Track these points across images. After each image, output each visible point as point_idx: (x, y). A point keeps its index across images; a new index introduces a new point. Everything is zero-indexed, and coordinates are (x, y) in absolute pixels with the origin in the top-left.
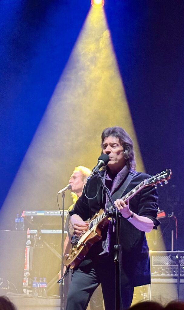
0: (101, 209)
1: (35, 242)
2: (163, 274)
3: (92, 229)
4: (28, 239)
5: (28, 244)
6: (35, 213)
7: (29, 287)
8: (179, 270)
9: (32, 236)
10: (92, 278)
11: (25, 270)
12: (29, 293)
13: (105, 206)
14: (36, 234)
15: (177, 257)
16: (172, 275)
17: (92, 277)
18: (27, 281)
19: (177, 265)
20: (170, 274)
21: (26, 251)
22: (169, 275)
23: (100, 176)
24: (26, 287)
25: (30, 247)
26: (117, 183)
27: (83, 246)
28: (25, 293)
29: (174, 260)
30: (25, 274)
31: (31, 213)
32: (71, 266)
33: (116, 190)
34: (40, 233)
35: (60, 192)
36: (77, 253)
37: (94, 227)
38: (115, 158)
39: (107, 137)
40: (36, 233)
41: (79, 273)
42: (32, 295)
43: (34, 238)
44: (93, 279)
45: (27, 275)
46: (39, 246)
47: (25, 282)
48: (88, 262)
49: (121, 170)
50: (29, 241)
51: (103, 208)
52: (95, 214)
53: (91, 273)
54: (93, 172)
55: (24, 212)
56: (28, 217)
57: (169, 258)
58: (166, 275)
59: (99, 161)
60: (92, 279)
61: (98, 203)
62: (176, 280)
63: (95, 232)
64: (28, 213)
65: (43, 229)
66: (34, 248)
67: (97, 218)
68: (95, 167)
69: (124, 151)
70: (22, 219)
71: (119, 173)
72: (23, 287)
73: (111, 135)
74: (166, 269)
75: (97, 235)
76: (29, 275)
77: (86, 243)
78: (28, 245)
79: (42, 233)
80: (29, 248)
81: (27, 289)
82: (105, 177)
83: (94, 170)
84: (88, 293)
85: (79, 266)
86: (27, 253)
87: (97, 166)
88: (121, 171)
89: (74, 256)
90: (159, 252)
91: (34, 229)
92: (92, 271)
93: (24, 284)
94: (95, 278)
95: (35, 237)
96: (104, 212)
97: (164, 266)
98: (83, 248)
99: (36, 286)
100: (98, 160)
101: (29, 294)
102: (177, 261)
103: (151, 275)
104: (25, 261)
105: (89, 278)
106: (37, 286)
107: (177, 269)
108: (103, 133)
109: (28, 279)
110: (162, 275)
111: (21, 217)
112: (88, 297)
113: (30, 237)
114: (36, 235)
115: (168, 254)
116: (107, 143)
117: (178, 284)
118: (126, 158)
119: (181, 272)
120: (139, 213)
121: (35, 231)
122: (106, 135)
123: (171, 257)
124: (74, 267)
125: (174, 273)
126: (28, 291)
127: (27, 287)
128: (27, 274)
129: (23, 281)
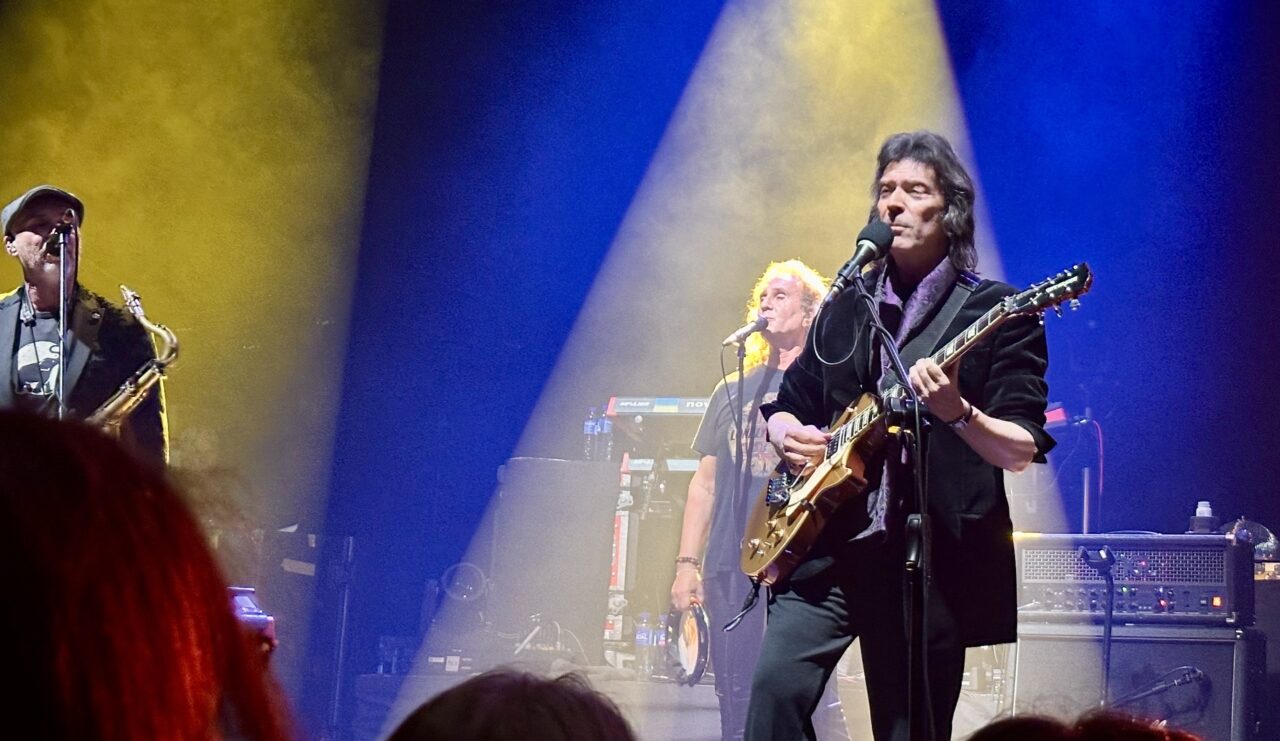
0: (865, 397)
1: (648, 497)
2: (1059, 609)
3: (835, 459)
4: (625, 488)
5: (624, 505)
6: (647, 404)
7: (625, 644)
8: (1109, 597)
9: (637, 481)
10: (832, 619)
11: (611, 588)
12: (625, 663)
13: (876, 386)
14: (651, 472)
15: (1103, 554)
16: (1087, 613)
17: (832, 615)
18: (619, 626)
19: (1104, 582)
20: (1081, 608)
21: (616, 526)
22: (1075, 612)
23: (864, 292)
24: (613, 643)
25: (629, 516)
26: (919, 312)
27: (807, 513)
28: (611, 662)
29: (1092, 565)
30: (611, 601)
31: (635, 404)
32: (766, 577)
33: (914, 333)
34: (663, 469)
35: (732, 338)
36: (787, 534)
37: (843, 452)
38: (915, 230)
39: (898, 160)
40: (650, 469)
41: (792, 602)
42: (633, 672)
43: (642, 484)
44: (836, 622)
45: (620, 605)
46: (658, 511)
47: (612, 629)
48: (818, 565)
49: (933, 269)
50: (626, 496)
51: (872, 390)
52: (844, 409)
53: (827, 604)
54: (842, 278)
55: (613, 400)
56: (625, 418)
57: (1079, 556)
58: (1067, 613)
59: (861, 243)
60: (831, 623)
61: (856, 374)
62: (1100, 630)
63: (844, 467)
64: (626, 404)
65: (672, 456)
66: (643, 518)
67: (852, 421)
68: (849, 262)
69: (945, 209)
70: (606, 422)
71: (925, 280)
72: (606, 643)
73: (909, 156)
74: (1067, 593)
75: (851, 478)
76: (623, 605)
77: (816, 503)
78: (624, 509)
79: (670, 469)
80: (627, 518)
81: (617, 650)
82: (878, 292)
83: (845, 273)
84: (820, 666)
85: (792, 579)
86: (619, 533)
87: (853, 259)
88: (932, 274)
89: (775, 546)
90: (1047, 536)
91: (643, 458)
92: (831, 597)
93: (607, 634)
94: (842, 617)
95: (645, 482)
96: (873, 403)
97: (1060, 584)
98: (808, 517)
99: (648, 641)
100: (858, 241)
101: (621, 667)
102: (1104, 569)
103: (1020, 612)
104: (614, 560)
105: (823, 620)
106: (650, 643)
107: (1104, 593)
108: (885, 149)
109: (621, 617)
110: (1053, 612)
111: (603, 418)
112: (819, 683)
113: (629, 481)
114: (652, 476)
115: (1076, 544)
116: (895, 179)
117: (1107, 643)
118: (949, 234)
119: (1115, 604)
120: (989, 410)
121: (646, 464)
122: (892, 155)
123: (1085, 556)
124: (774, 580)
125: (1093, 607)
126: (621, 657)
127: (616, 645)
128: (617, 601)
129: (604, 625)
